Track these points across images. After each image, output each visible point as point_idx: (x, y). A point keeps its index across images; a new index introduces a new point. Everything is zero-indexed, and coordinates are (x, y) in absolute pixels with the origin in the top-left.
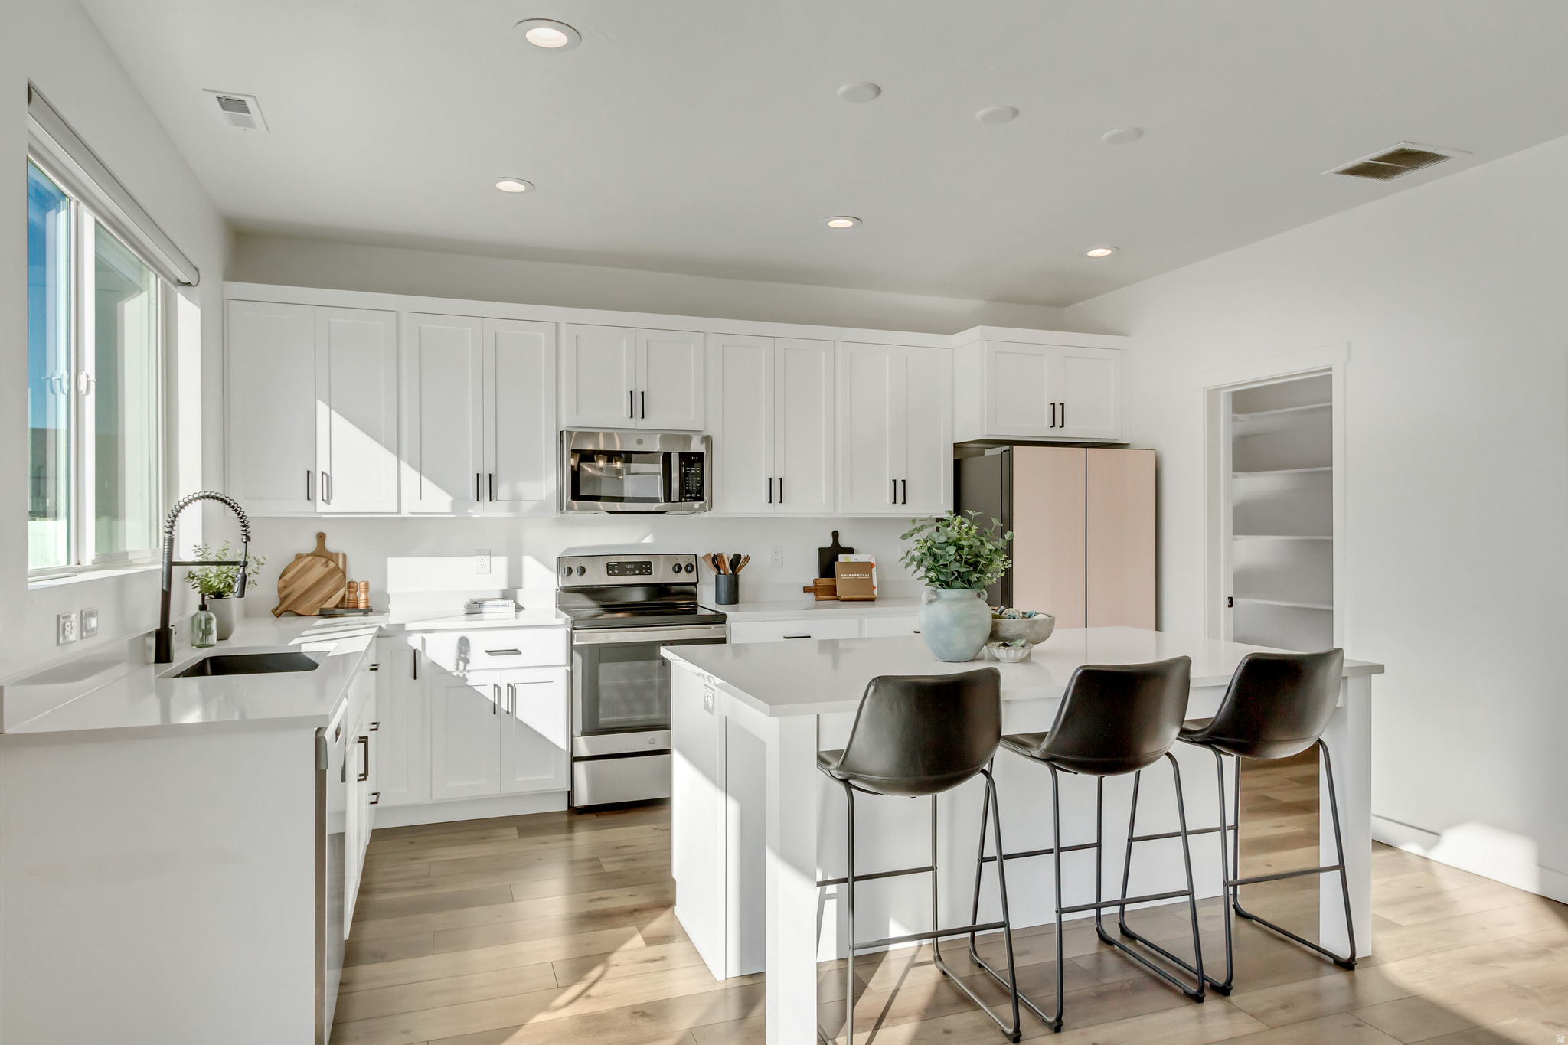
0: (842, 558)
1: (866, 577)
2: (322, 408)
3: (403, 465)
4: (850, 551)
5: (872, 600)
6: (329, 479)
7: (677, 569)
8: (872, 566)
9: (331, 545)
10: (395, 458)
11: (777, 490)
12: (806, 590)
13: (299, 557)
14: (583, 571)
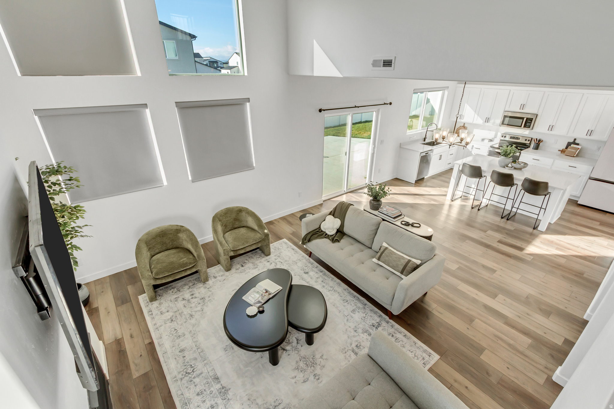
0: (572, 145)
1: (575, 151)
2: (466, 104)
3: (476, 114)
4: (578, 144)
5: (574, 157)
6: (464, 116)
7: (526, 140)
8: (579, 149)
9: (465, 125)
10: (474, 113)
11: (551, 128)
12: (559, 150)
13: (460, 126)
14: (505, 137)
